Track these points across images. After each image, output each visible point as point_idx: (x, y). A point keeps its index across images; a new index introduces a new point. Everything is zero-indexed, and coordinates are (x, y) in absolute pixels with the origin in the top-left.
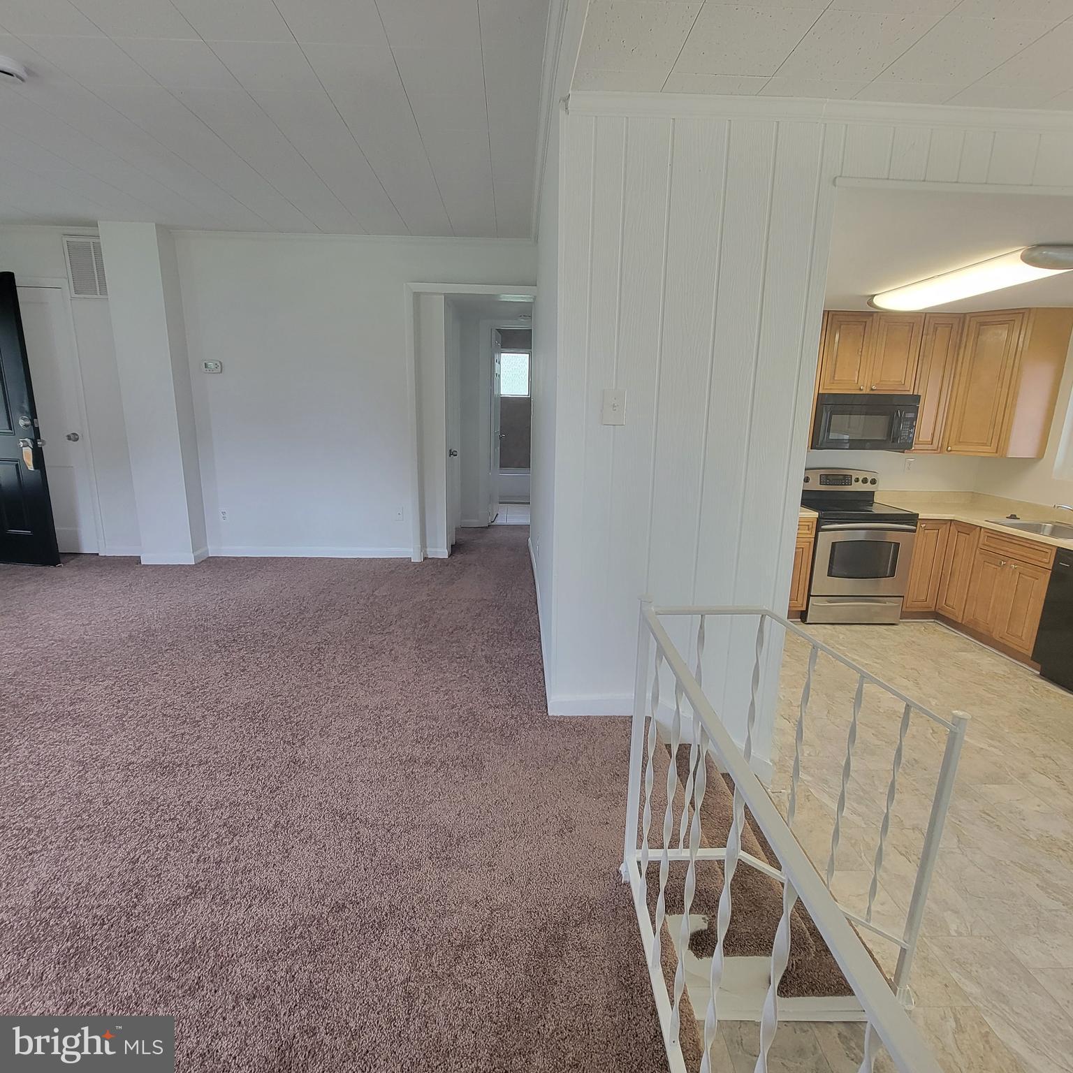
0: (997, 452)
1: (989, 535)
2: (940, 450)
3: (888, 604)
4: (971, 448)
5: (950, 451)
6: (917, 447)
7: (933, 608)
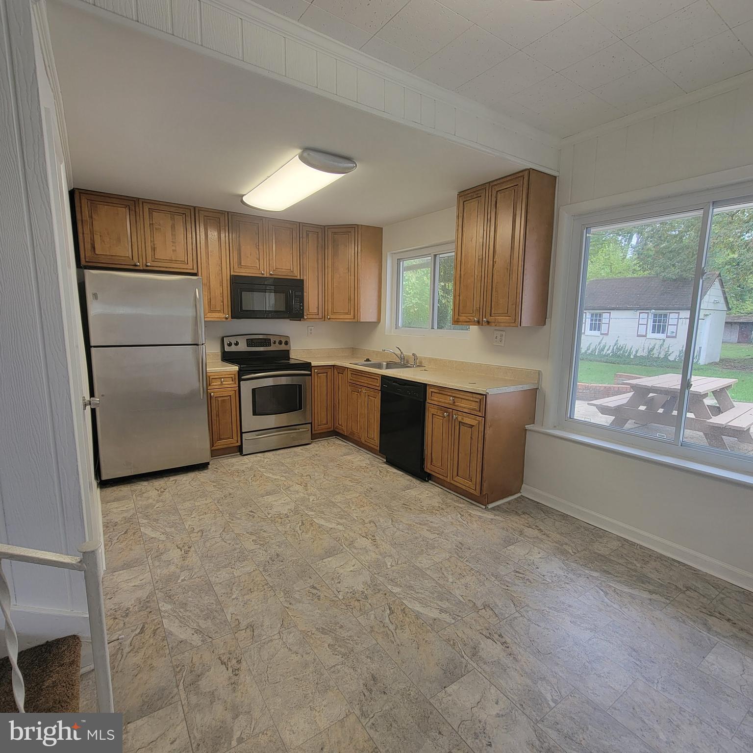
0: (354, 319)
1: (353, 373)
2: (324, 318)
3: (301, 430)
4: (341, 317)
5: (330, 319)
6: (309, 317)
7: (333, 428)
